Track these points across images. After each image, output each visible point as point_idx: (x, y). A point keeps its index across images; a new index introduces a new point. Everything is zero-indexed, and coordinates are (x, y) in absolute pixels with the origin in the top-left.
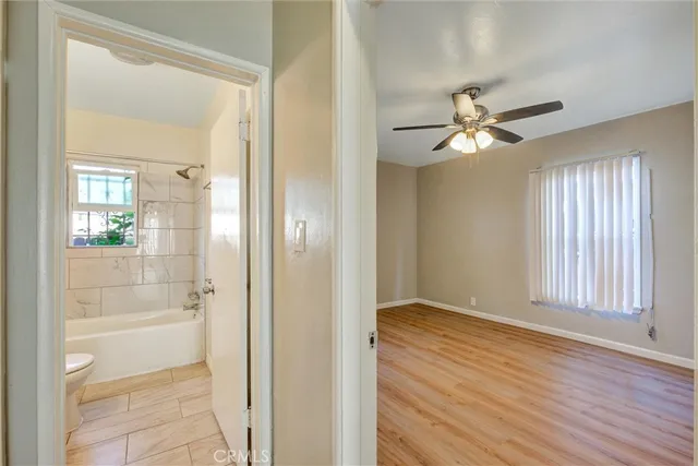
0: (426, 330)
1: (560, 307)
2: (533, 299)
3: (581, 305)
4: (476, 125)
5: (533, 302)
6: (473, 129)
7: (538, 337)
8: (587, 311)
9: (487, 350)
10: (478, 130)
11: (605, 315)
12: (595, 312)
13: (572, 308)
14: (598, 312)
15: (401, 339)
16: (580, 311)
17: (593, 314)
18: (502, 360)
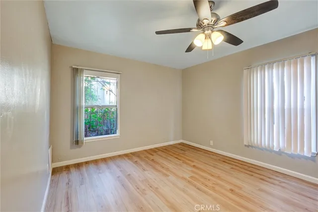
0: (184, 162)
1: (262, 149)
2: (245, 143)
3: (276, 149)
4: (211, 27)
5: (246, 145)
6: (210, 31)
7: (249, 167)
8: (280, 153)
9: (219, 177)
10: (212, 31)
11: (292, 156)
12: (284, 153)
13: (270, 150)
14: (286, 154)
15: (167, 169)
16: (276, 152)
17: (283, 154)
18: (229, 187)
